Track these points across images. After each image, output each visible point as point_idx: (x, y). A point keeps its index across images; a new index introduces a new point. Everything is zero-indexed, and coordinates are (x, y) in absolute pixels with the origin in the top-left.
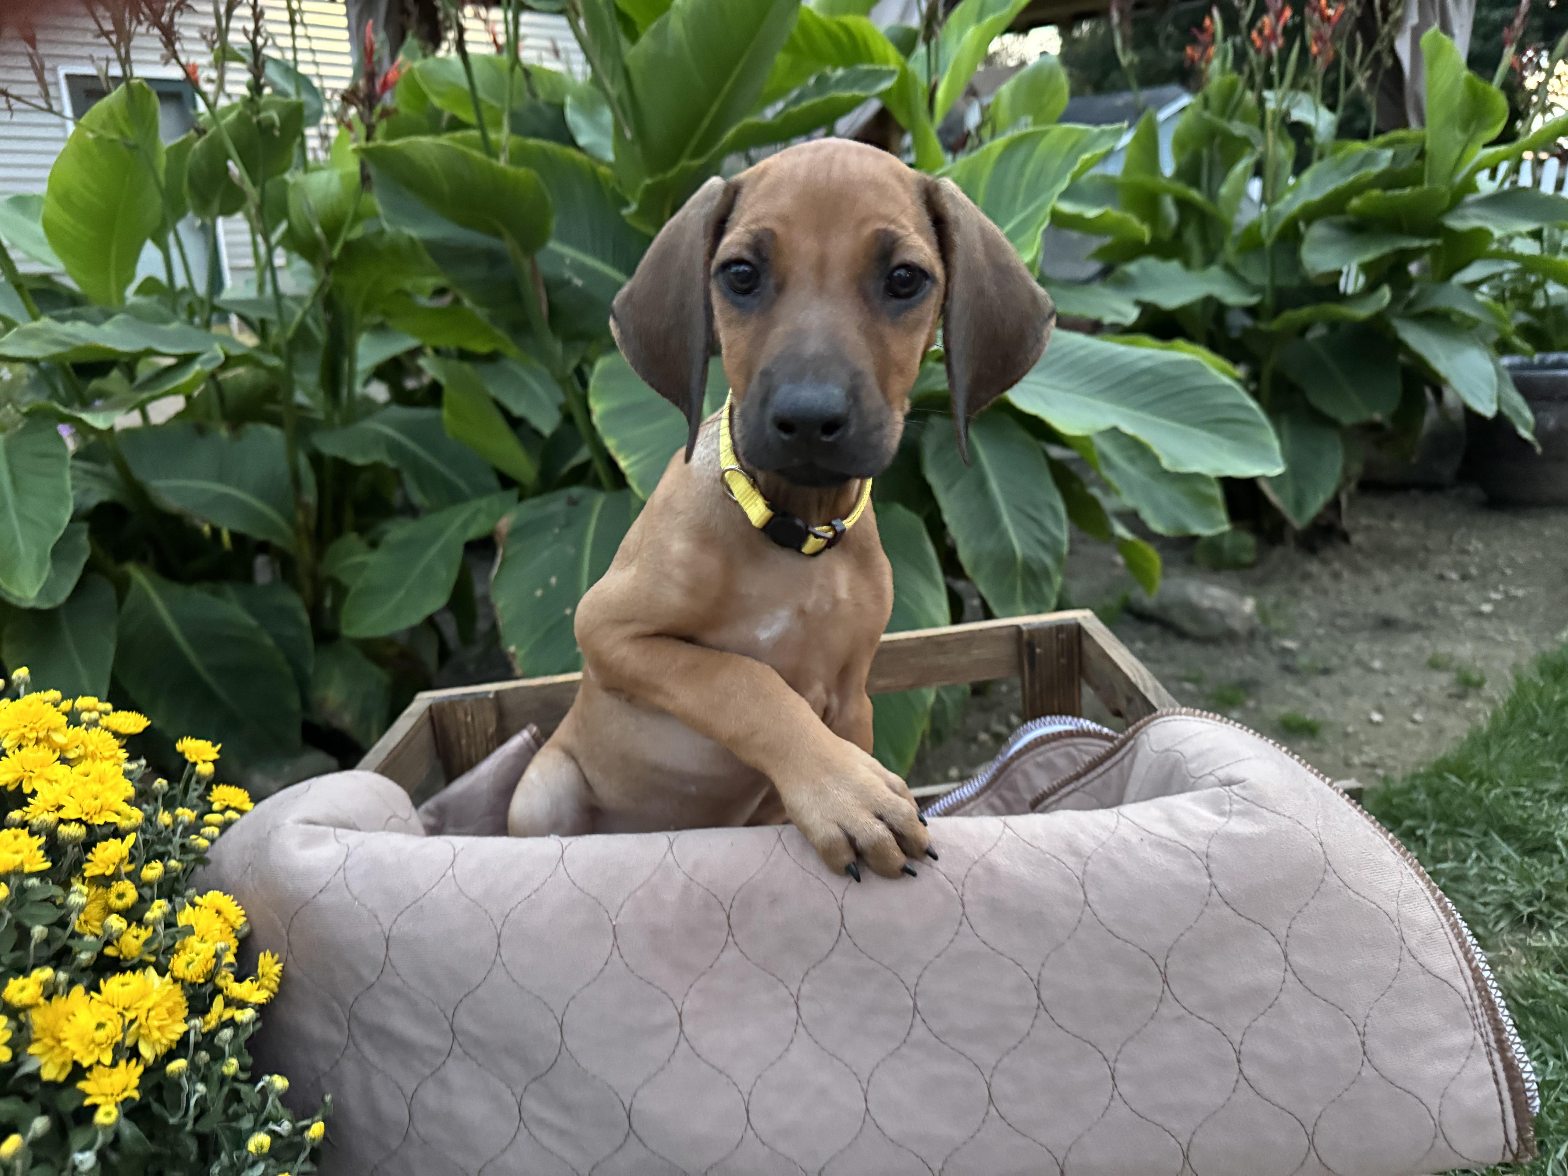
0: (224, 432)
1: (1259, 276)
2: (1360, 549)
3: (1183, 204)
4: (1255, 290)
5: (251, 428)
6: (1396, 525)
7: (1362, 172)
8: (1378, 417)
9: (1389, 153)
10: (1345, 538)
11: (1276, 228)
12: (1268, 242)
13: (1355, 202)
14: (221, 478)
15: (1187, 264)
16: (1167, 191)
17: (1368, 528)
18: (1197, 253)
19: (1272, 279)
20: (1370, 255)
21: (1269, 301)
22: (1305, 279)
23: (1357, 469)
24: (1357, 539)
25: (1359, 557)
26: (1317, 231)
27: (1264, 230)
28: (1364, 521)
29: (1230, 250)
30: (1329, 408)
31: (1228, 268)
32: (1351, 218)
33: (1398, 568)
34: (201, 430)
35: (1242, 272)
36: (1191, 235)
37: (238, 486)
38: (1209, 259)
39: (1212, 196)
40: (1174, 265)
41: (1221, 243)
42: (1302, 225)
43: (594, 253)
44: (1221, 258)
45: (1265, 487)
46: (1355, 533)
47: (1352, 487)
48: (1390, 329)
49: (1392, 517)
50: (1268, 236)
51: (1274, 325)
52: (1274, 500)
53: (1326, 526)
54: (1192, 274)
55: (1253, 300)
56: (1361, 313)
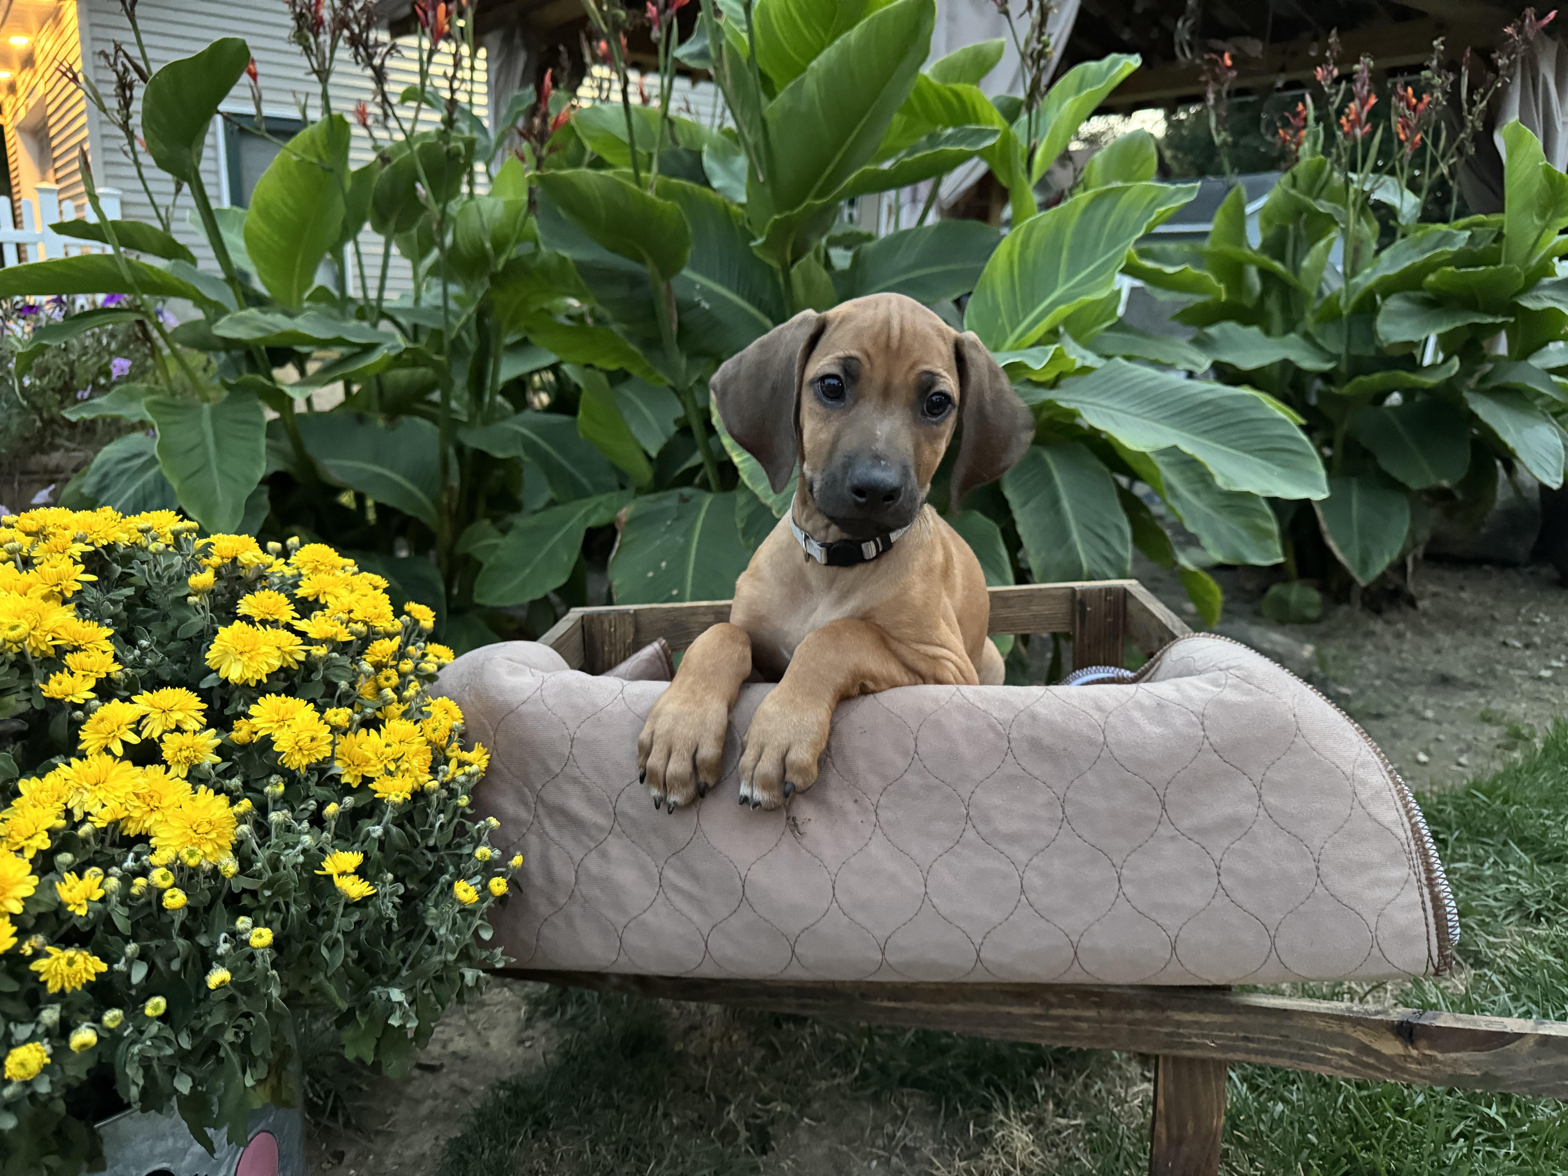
0: (380, 421)
1: (1336, 345)
2: (1425, 614)
3: (1266, 274)
4: (1332, 357)
5: (404, 420)
6: (1465, 595)
7: (1439, 250)
8: (1445, 483)
9: (1466, 235)
10: (1412, 602)
11: (1354, 299)
12: (1345, 312)
13: (1431, 278)
14: (377, 461)
15: (1267, 331)
16: (1252, 262)
17: (1435, 595)
18: (1277, 322)
19: (1348, 346)
20: (1445, 328)
21: (1343, 368)
22: (1379, 350)
23: (1424, 534)
24: (1423, 604)
25: (1424, 621)
26: (1393, 304)
27: (1342, 302)
28: (1432, 588)
29: (1309, 321)
30: (1399, 474)
31: (1307, 336)
32: (1428, 295)
33: (1461, 634)
34: (361, 419)
35: (1320, 341)
36: (1273, 304)
37: (392, 468)
38: (1289, 327)
39: (1295, 268)
40: (1255, 330)
41: (1302, 314)
42: (1378, 298)
43: (721, 280)
44: (1301, 327)
45: (1332, 543)
46: (1422, 598)
47: (1420, 551)
48: (1462, 401)
49: (1462, 588)
50: (1345, 307)
51: (1346, 390)
52: (1340, 556)
53: (1391, 587)
54: (1271, 340)
55: (1328, 366)
56: (1431, 380)
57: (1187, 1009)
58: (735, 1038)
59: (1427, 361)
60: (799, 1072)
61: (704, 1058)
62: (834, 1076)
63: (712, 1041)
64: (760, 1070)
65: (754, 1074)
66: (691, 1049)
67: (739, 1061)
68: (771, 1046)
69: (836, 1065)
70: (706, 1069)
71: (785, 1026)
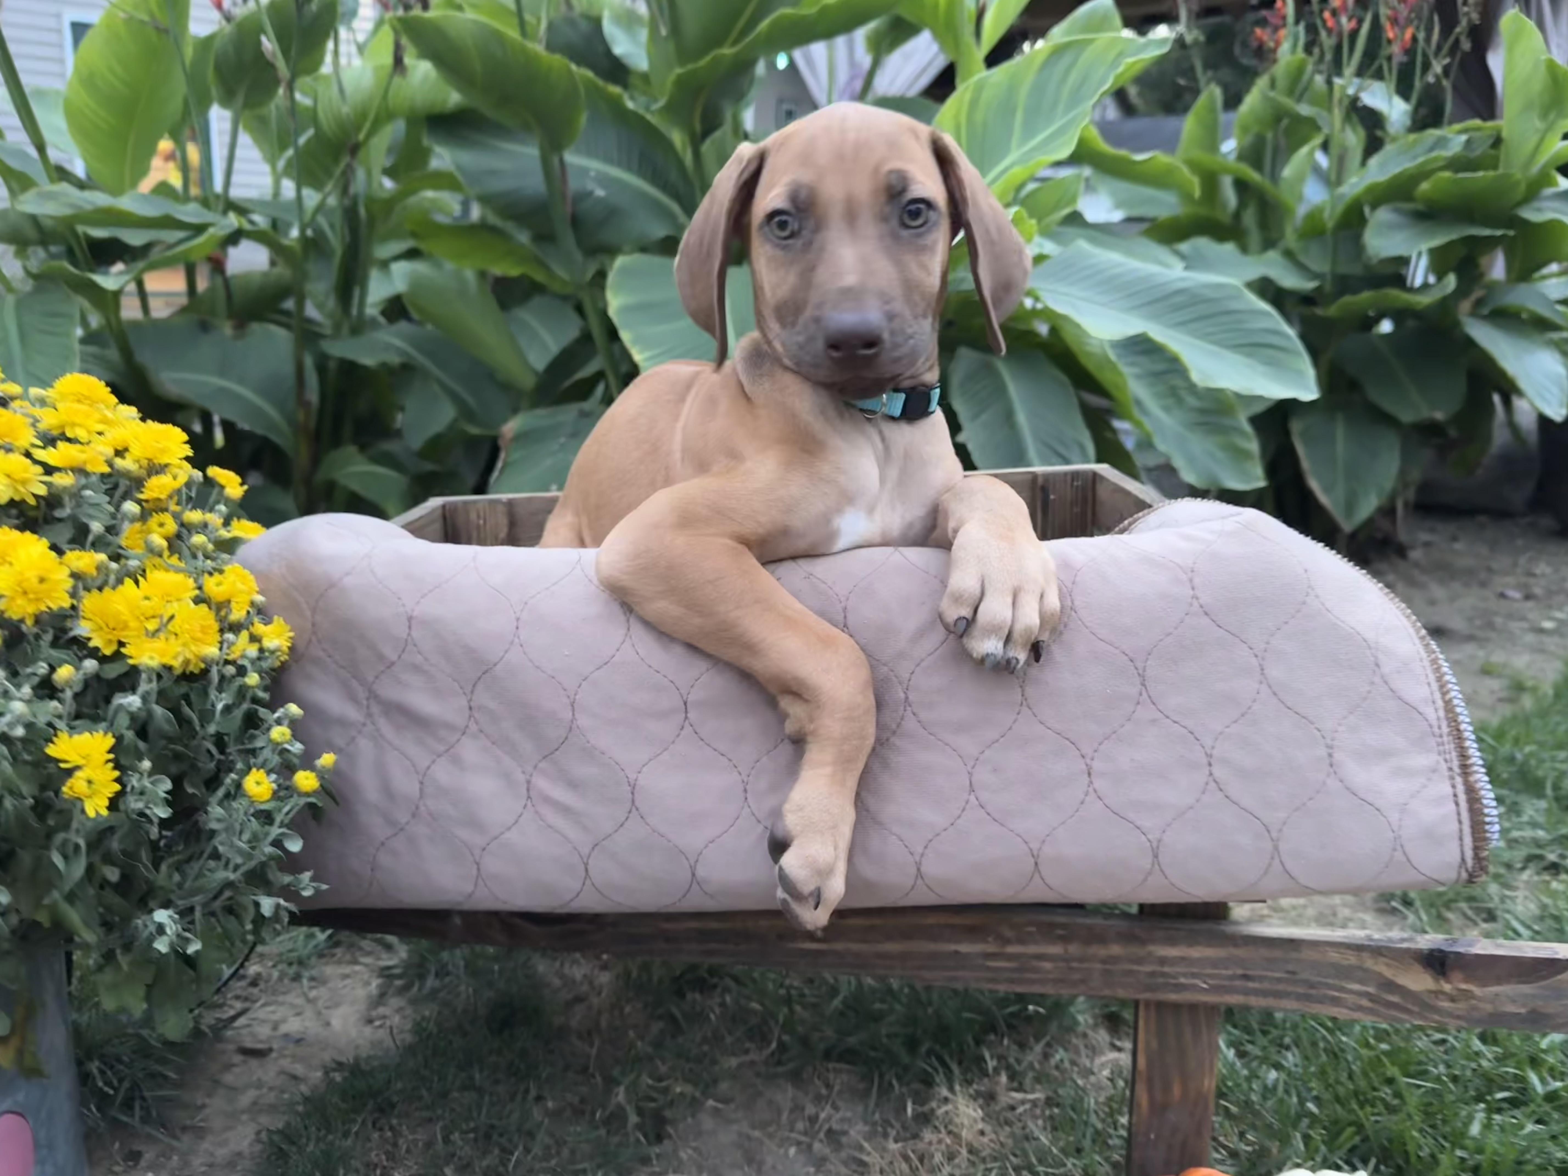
0: (227, 329)
1: (1320, 263)
2: (1417, 565)
3: (1242, 185)
4: (1315, 276)
5: (256, 327)
6: (1458, 546)
7: (1434, 154)
8: (1439, 416)
9: (1464, 138)
10: (1402, 552)
11: (1340, 209)
12: (1330, 226)
13: (1425, 186)
14: (222, 373)
15: (1244, 249)
16: (1227, 170)
17: (1427, 544)
18: (1254, 238)
19: (1334, 263)
20: (1438, 241)
21: (1328, 288)
22: (1367, 267)
23: (1416, 475)
24: (1415, 554)
25: (1416, 573)
26: (1383, 215)
27: (1326, 213)
28: (1423, 536)
29: (1290, 239)
30: (1388, 406)
31: (1289, 254)
32: (1420, 207)
33: (1456, 586)
34: (205, 327)
35: (1302, 259)
36: (1249, 218)
37: (239, 383)
38: (1268, 244)
39: (1274, 177)
40: (1229, 248)
41: (1282, 229)
42: (1367, 210)
43: (619, 164)
44: (1282, 245)
45: (1314, 484)
46: (1413, 547)
47: (1411, 494)
48: (1457, 324)
49: (1455, 539)
50: (1330, 220)
51: (1332, 311)
52: (1323, 498)
53: (1379, 536)
54: (1249, 259)
55: (1310, 285)
56: (1425, 300)
57: (1172, 942)
58: (628, 1009)
59: (1418, 282)
60: (706, 1048)
61: (589, 1033)
62: (747, 1052)
63: (599, 1013)
64: (658, 1044)
65: (650, 1050)
66: (574, 1023)
67: (631, 1034)
68: (673, 1019)
69: (751, 1039)
70: (591, 1045)
71: (689, 996)
